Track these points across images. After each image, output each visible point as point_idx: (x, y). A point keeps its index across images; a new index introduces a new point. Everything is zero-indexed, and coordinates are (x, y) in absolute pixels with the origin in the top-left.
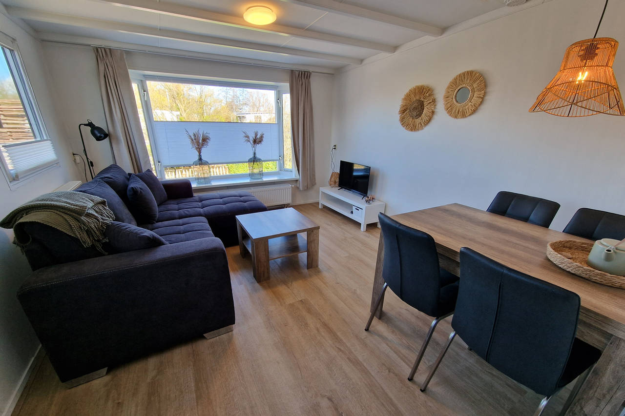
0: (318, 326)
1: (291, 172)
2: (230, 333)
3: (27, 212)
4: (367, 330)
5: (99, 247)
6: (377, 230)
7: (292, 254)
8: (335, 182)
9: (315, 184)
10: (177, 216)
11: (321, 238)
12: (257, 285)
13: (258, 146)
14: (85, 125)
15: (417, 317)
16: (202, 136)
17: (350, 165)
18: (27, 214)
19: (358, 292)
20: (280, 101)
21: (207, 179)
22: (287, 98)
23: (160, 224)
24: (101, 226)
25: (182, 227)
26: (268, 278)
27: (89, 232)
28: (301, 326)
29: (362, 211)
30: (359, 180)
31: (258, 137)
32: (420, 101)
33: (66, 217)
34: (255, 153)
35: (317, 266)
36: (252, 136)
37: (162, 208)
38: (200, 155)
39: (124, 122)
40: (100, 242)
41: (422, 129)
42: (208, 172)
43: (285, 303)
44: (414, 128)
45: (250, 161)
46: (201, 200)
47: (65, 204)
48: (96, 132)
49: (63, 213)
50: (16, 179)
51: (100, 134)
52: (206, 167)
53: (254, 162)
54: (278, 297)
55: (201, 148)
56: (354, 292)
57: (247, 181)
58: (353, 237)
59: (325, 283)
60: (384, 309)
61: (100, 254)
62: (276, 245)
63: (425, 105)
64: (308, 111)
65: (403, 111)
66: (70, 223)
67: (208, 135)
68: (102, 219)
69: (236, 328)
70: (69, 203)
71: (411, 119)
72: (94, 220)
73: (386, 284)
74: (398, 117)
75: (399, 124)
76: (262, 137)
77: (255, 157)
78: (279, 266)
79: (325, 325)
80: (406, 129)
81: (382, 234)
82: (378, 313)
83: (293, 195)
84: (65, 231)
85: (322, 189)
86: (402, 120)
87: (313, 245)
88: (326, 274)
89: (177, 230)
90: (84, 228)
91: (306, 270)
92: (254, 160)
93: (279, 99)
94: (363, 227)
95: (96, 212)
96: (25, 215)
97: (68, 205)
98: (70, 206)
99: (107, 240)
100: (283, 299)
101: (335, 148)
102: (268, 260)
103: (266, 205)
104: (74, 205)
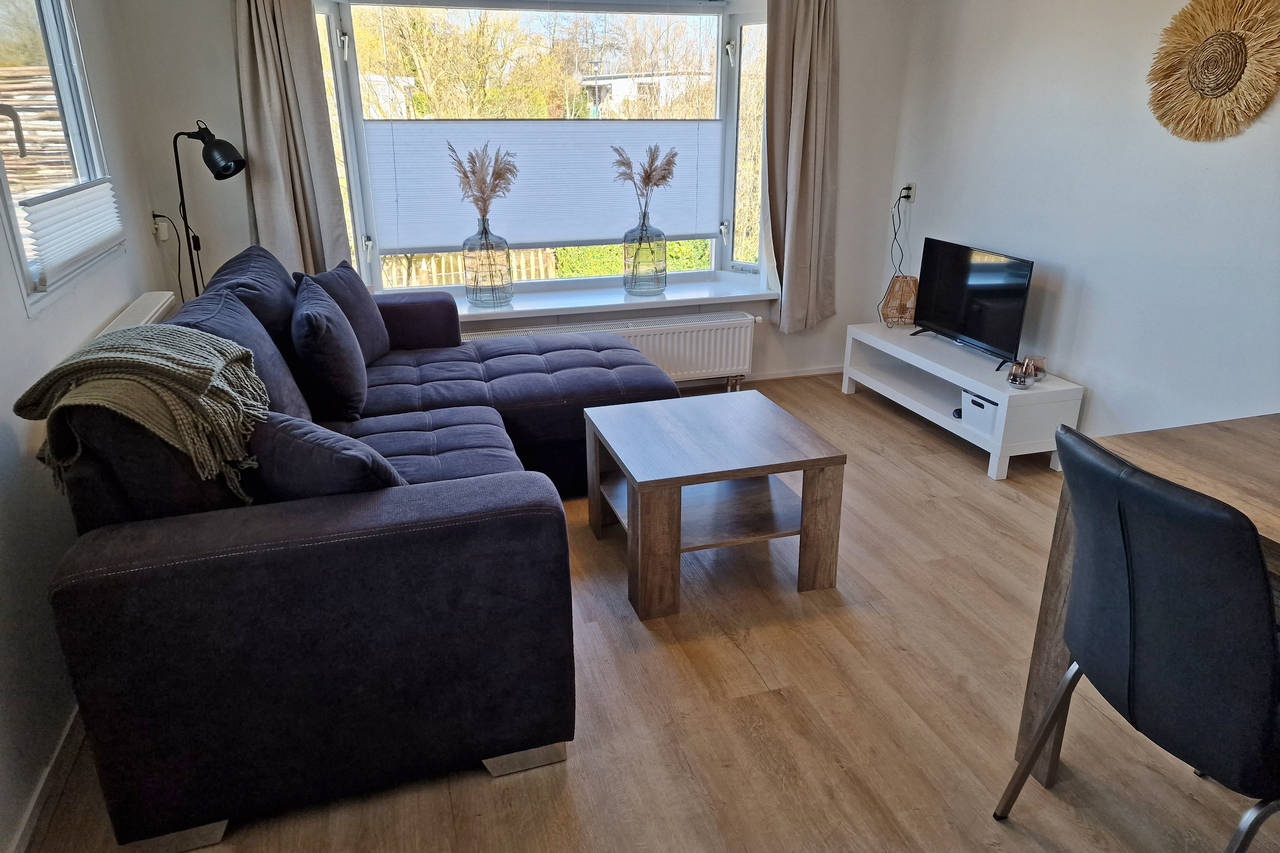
0: (834, 781)
1: (756, 272)
2: (558, 767)
3: (78, 380)
4: (1001, 817)
5: (234, 483)
6: (1046, 479)
7: (750, 540)
8: (903, 309)
9: (834, 313)
10: (417, 402)
11: (849, 495)
12: (638, 626)
13: (657, 193)
14: (191, 135)
15: (1191, 798)
16: (492, 164)
17: (960, 253)
18: (77, 386)
19: (974, 684)
20: (733, 47)
21: (500, 293)
22: (755, 38)
23: (370, 422)
24: (243, 423)
25: (432, 437)
26: (674, 608)
27: (213, 439)
28: (776, 772)
29: (996, 410)
30: (988, 304)
31: (658, 163)
32: (1231, 36)
33: (166, 395)
34: (645, 215)
35: (832, 585)
36: (639, 162)
37: (378, 374)
38: (484, 221)
39: (289, 128)
40: (236, 467)
41: (1238, 132)
42: (505, 270)
43: (724, 694)
44: (1205, 130)
45: (628, 239)
46: (483, 356)
47: (164, 362)
48: (217, 156)
49: (159, 384)
50: (40, 288)
51: (226, 161)
52: (499, 256)
53: (641, 240)
54: (706, 672)
55: (490, 198)
56: (960, 685)
57: (617, 299)
58: (956, 498)
59: (856, 644)
60: (1064, 754)
61: (234, 502)
62: (700, 505)
63: (1250, 52)
64: (822, 77)
65: (1165, 72)
66: (175, 413)
67: (510, 159)
68: (245, 404)
69: (575, 753)
70: (172, 360)
71: (1196, 99)
72: (228, 405)
73: (1075, 667)
74: (1145, 91)
75: (1148, 115)
76: (670, 163)
77: (644, 225)
78: (707, 573)
79: (856, 782)
80: (1174, 132)
81: (1069, 496)
82: (1043, 765)
83: (758, 351)
84: (161, 434)
85: (855, 332)
86: (1162, 104)
87: (821, 517)
88: (859, 613)
89: (418, 443)
90: (204, 427)
91: (796, 594)
92: (642, 234)
93: (730, 42)
94: (997, 467)
95: (230, 384)
96: (73, 385)
97: (170, 364)
98: (175, 366)
99: (255, 465)
100: (719, 681)
101: (907, 197)
102: (677, 551)
103: (673, 376)
104: (184, 366)
